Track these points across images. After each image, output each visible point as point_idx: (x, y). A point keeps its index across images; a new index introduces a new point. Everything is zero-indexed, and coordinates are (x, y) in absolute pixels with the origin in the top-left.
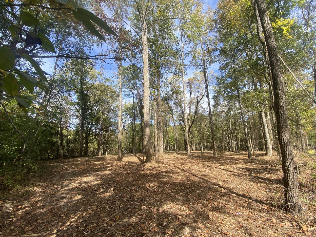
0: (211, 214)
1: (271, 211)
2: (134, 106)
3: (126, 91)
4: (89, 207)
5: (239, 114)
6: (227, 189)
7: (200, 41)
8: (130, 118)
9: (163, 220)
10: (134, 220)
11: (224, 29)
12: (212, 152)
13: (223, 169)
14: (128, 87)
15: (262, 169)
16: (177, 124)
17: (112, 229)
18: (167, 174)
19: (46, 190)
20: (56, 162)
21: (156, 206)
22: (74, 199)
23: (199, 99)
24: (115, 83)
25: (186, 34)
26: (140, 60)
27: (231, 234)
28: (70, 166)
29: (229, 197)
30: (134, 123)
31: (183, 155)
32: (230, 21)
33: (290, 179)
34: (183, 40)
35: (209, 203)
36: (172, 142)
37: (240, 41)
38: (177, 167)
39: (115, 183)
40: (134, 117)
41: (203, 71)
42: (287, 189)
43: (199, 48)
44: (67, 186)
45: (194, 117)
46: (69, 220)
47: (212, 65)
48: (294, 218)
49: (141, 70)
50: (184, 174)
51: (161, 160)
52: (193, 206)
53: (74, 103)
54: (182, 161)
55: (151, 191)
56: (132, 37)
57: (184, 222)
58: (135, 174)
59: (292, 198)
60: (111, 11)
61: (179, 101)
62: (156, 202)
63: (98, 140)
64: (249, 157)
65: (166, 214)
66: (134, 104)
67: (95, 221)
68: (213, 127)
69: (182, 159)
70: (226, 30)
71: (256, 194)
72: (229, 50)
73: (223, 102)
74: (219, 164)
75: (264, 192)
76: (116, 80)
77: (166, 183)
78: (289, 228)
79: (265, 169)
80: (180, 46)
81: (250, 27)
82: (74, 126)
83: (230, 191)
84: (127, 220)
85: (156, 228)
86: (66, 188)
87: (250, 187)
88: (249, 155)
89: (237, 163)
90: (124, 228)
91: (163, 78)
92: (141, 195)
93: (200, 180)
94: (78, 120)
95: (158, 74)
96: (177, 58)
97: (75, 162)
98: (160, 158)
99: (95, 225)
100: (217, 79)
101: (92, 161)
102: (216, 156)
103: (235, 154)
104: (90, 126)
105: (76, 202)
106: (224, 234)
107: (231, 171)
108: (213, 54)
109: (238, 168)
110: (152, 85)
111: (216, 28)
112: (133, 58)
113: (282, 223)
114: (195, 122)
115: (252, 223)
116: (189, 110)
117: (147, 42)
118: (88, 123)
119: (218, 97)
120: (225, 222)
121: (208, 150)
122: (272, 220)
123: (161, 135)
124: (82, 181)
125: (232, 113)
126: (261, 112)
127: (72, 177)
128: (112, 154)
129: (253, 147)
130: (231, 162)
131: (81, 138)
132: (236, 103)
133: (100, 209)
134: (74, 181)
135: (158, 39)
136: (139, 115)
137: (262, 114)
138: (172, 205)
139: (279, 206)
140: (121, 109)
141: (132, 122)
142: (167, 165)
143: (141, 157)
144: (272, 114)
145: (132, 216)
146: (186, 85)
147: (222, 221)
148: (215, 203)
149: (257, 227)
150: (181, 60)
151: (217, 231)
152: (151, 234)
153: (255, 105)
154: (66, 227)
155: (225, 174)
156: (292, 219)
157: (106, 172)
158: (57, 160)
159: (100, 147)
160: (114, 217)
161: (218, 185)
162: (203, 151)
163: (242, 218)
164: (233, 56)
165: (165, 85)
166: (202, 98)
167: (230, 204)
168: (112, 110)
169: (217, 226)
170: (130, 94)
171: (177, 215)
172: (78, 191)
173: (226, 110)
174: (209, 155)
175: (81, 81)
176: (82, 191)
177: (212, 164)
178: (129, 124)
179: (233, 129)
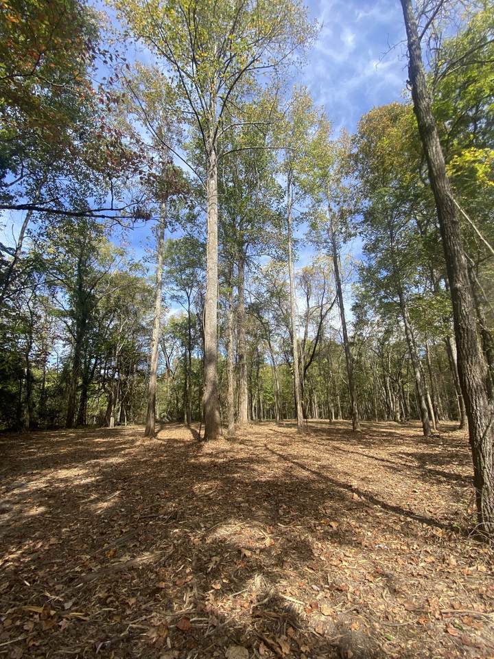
0: (317, 547)
1: (450, 540)
2: (189, 320)
3: (174, 290)
4: (55, 531)
6: (366, 496)
7: (327, 194)
8: (182, 346)
9: (210, 561)
10: (146, 558)
12: (351, 421)
13: (366, 456)
14: (178, 282)
15: (448, 457)
16: (279, 360)
17: (90, 576)
18: (246, 465)
20: (11, 438)
21: (203, 529)
22: (26, 514)
23: (324, 311)
24: (152, 273)
25: (297, 178)
27: (351, 589)
28: (40, 447)
29: (366, 512)
30: (188, 356)
31: (291, 427)
32: (382, 156)
34: (291, 191)
35: (320, 524)
36: (271, 399)
38: (270, 450)
39: (125, 482)
40: (190, 344)
41: (331, 252)
42: (481, 492)
43: (324, 207)
44: (21, 486)
45: (315, 348)
47: (349, 243)
49: (205, 248)
50: (282, 464)
51: (239, 437)
52: (284, 530)
53: (62, 312)
54: (284, 439)
55: (200, 499)
57: (254, 564)
58: (175, 465)
59: (492, 511)
61: (285, 312)
62: (205, 522)
63: (109, 392)
64: (425, 431)
65: (220, 547)
66: (190, 316)
67: (58, 561)
68: (354, 369)
69: (286, 435)
71: (425, 505)
73: (372, 316)
74: (362, 444)
75: (442, 502)
77: (238, 482)
78: (483, 577)
79: (453, 456)
80: (285, 202)
82: (59, 360)
83: (371, 499)
84: (129, 558)
85: (189, 577)
86: (15, 492)
87: (415, 492)
88: (426, 428)
89: (399, 444)
90: (117, 577)
91: (251, 264)
92: (174, 507)
93: (314, 477)
94: (68, 347)
95: (240, 257)
96: (280, 227)
97: (52, 439)
98: (238, 432)
99: (55, 568)
100: (359, 270)
101: (91, 436)
102: (358, 430)
103: (400, 425)
104: (93, 361)
105: (29, 521)
106: (338, 589)
107: (383, 460)
108: (351, 220)
109: (400, 453)
110: (227, 278)
111: (357, 169)
113: (470, 567)
114: (317, 358)
115: (403, 567)
116: (303, 333)
117: (216, 192)
118: (90, 355)
120: (344, 563)
121: (344, 418)
122: (448, 562)
123: (244, 384)
124: (56, 476)
125: (393, 340)
126: (448, 338)
127: (37, 469)
128: (136, 423)
129: (435, 413)
130: (389, 441)
131: (72, 386)
133: (76, 537)
134: (38, 476)
137: (451, 343)
138: (239, 529)
141: (184, 355)
142: (251, 445)
145: (142, 551)
146: (299, 281)
147: (339, 562)
148: (332, 524)
149: (413, 575)
150: (288, 231)
151: (323, 584)
152: (175, 590)
155: (369, 465)
156: (491, 557)
157: (114, 460)
158: (14, 434)
159: (113, 408)
160: (102, 553)
161: (349, 487)
162: (334, 420)
163: (384, 556)
164: (390, 226)
165: (256, 281)
166: (330, 308)
167: (365, 526)
168: (143, 328)
169: (326, 573)
170: (182, 296)
171: (243, 550)
172: (42, 497)
173: (380, 334)
174: (346, 428)
175: (79, 267)
176: (50, 497)
177: (346, 444)
178: (179, 359)
179: (395, 374)
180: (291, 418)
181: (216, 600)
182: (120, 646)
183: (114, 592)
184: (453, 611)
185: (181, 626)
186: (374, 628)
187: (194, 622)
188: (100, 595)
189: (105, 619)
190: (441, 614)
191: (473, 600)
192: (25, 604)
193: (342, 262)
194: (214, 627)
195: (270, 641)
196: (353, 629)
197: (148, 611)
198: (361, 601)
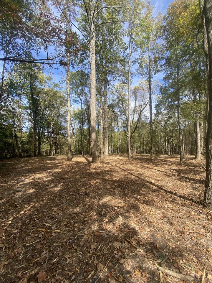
0: (141, 207)
1: (192, 205)
2: (82, 112)
3: (74, 97)
4: (41, 199)
5: (177, 122)
6: (158, 186)
7: (148, 48)
8: (79, 123)
9: (102, 211)
10: (77, 210)
11: (172, 37)
12: (150, 155)
13: (157, 170)
14: (76, 93)
15: (189, 171)
16: (121, 130)
17: (59, 216)
18: (110, 173)
19: (4, 184)
20: (13, 161)
21: (98, 199)
22: (28, 192)
23: (142, 108)
24: (64, 89)
25: (134, 39)
26: (88, 65)
27: (156, 222)
28: (25, 164)
29: (159, 193)
30: (82, 128)
31: (125, 157)
32: (178, 28)
33: (210, 181)
34: (131, 46)
35: (141, 197)
36: (116, 146)
37: (186, 51)
38: (118, 167)
39: (64, 180)
40: (83, 123)
41: (148, 80)
42: (207, 189)
43: (146, 56)
44: (23, 181)
45: (137, 125)
46: (23, 209)
47: (157, 74)
48: (209, 212)
49: (88, 76)
50: (123, 173)
51: (105, 161)
52: (128, 200)
53: (25, 107)
54: (123, 162)
55: (94, 187)
56: (80, 40)
57: (119, 212)
58: (82, 173)
59: (210, 197)
60: (58, 10)
61: (125, 108)
62: (98, 196)
63: (50, 142)
64: (181, 160)
65: (105, 205)
66: (82, 110)
67: (45, 210)
68: (153, 133)
69: (123, 160)
70: (174, 38)
71: (181, 191)
72: (175, 60)
73: (164, 111)
74: (155, 165)
75: (188, 189)
76: (64, 86)
77: (107, 180)
78: (205, 220)
79: (192, 171)
80: (128, 52)
81: (197, 36)
82: (27, 129)
83: (160, 188)
84: (72, 210)
85: (96, 216)
86: (21, 183)
87: (177, 185)
88: (181, 159)
89: (170, 165)
90: (69, 216)
91: (110, 85)
92: (85, 190)
93: (137, 178)
94: (30, 123)
95: (105, 81)
96: (124, 66)
97: (29, 161)
98: (104, 159)
99: (45, 213)
100: (160, 88)
101: (45, 160)
102: (153, 159)
103: (169, 157)
104: (42, 129)
105: (30, 195)
106: (151, 222)
107: (163, 172)
108: (159, 63)
109: (170, 169)
110: (99, 92)
111: (164, 35)
112: (81, 63)
113: (199, 215)
114: (137, 129)
115: (174, 214)
116: (133, 118)
117: (94, 47)
118: (40, 127)
119: (160, 107)
120: (152, 212)
121: (146, 153)
122: (191, 213)
123: (107, 140)
124: (35, 177)
125: (171, 121)
126: (196, 121)
127: (27, 174)
128: (62, 155)
129: (185, 152)
130: (165, 164)
131: (34, 140)
132: (176, 113)
133: (50, 201)
134: (28, 177)
135: (106, 44)
136: (87, 121)
137: (197, 124)
138: (111, 199)
139: (198, 202)
140: (69, 115)
141: (80, 127)
142: (110, 165)
143: (89, 158)
144: (206, 124)
145: (76, 207)
146: (131, 93)
147: (150, 212)
148: (146, 197)
149: (178, 217)
150: (128, 68)
151: (145, 220)
152: (91, 221)
153: (192, 115)
154: (21, 215)
155: (158, 173)
156: (208, 213)
157: (57, 170)
158: (13, 159)
159: (52, 148)
160: (61, 207)
161: (151, 183)
162: (142, 154)
163: (166, 210)
164: (178, 67)
165: (112, 93)
166: (145, 107)
167: (159, 198)
168: (62, 115)
169: (145, 216)
170: (78, 101)
171: (114, 207)
172: (32, 185)
173: (166, 119)
174: (147, 158)
175: (31, 86)
176: (35, 186)
177: (148, 165)
178: (78, 129)
179: (170, 136)
180: (125, 153)
181: (107, 225)
182: (75, 242)
183: (69, 222)
184: (194, 232)
185: (96, 234)
186: (165, 237)
187: (100, 233)
188: (64, 223)
189: (68, 232)
190: (189, 233)
191: (201, 228)
192: (37, 228)
193: (153, 84)
194: (108, 235)
195: (129, 240)
196: (158, 237)
197: (83, 229)
198: (159, 226)
